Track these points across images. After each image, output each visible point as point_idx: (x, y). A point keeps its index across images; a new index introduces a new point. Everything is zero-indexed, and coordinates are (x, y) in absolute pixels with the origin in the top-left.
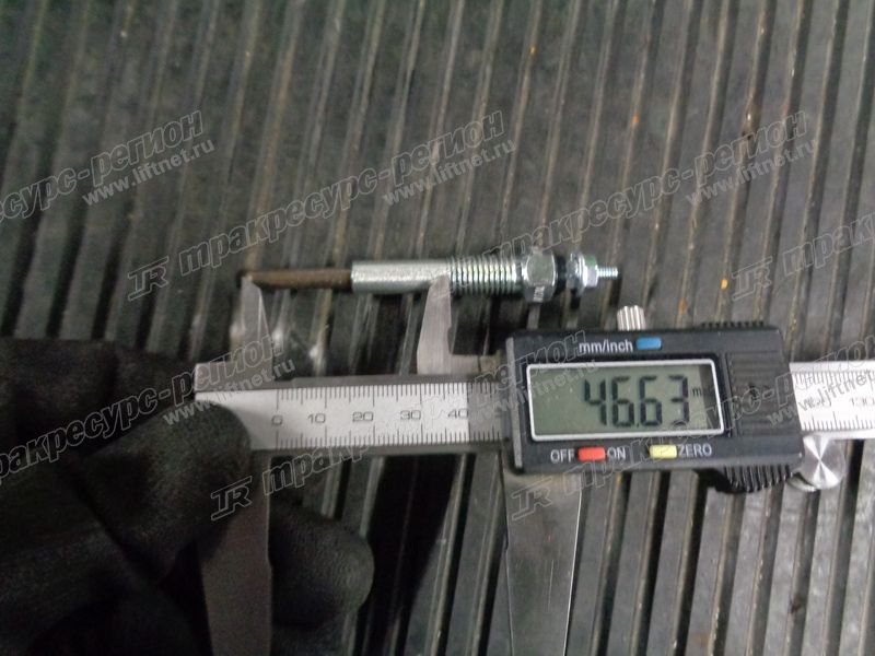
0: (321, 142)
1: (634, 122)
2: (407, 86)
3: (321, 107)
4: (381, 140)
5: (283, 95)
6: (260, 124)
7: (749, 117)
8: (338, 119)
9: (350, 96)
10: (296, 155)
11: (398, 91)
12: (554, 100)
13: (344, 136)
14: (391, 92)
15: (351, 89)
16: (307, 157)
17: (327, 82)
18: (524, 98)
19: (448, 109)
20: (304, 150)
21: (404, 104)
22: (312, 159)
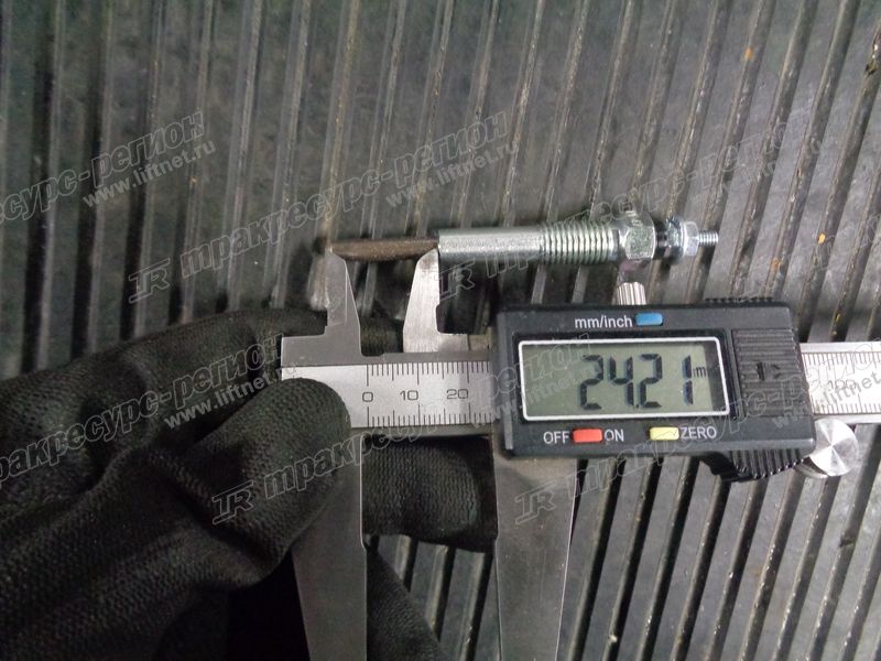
0: (397, 88)
1: (747, 55)
2: (494, 16)
3: (396, 46)
4: (465, 85)
5: (352, 30)
6: (329, 69)
7: (876, 48)
8: (416, 60)
9: (430, 33)
10: (371, 105)
11: (483, 24)
12: (660, 32)
13: (424, 80)
14: (476, 25)
15: (430, 22)
16: (382, 107)
17: (402, 13)
18: (626, 28)
19: (540, 46)
20: (379, 98)
21: (490, 39)
22: (388, 110)
